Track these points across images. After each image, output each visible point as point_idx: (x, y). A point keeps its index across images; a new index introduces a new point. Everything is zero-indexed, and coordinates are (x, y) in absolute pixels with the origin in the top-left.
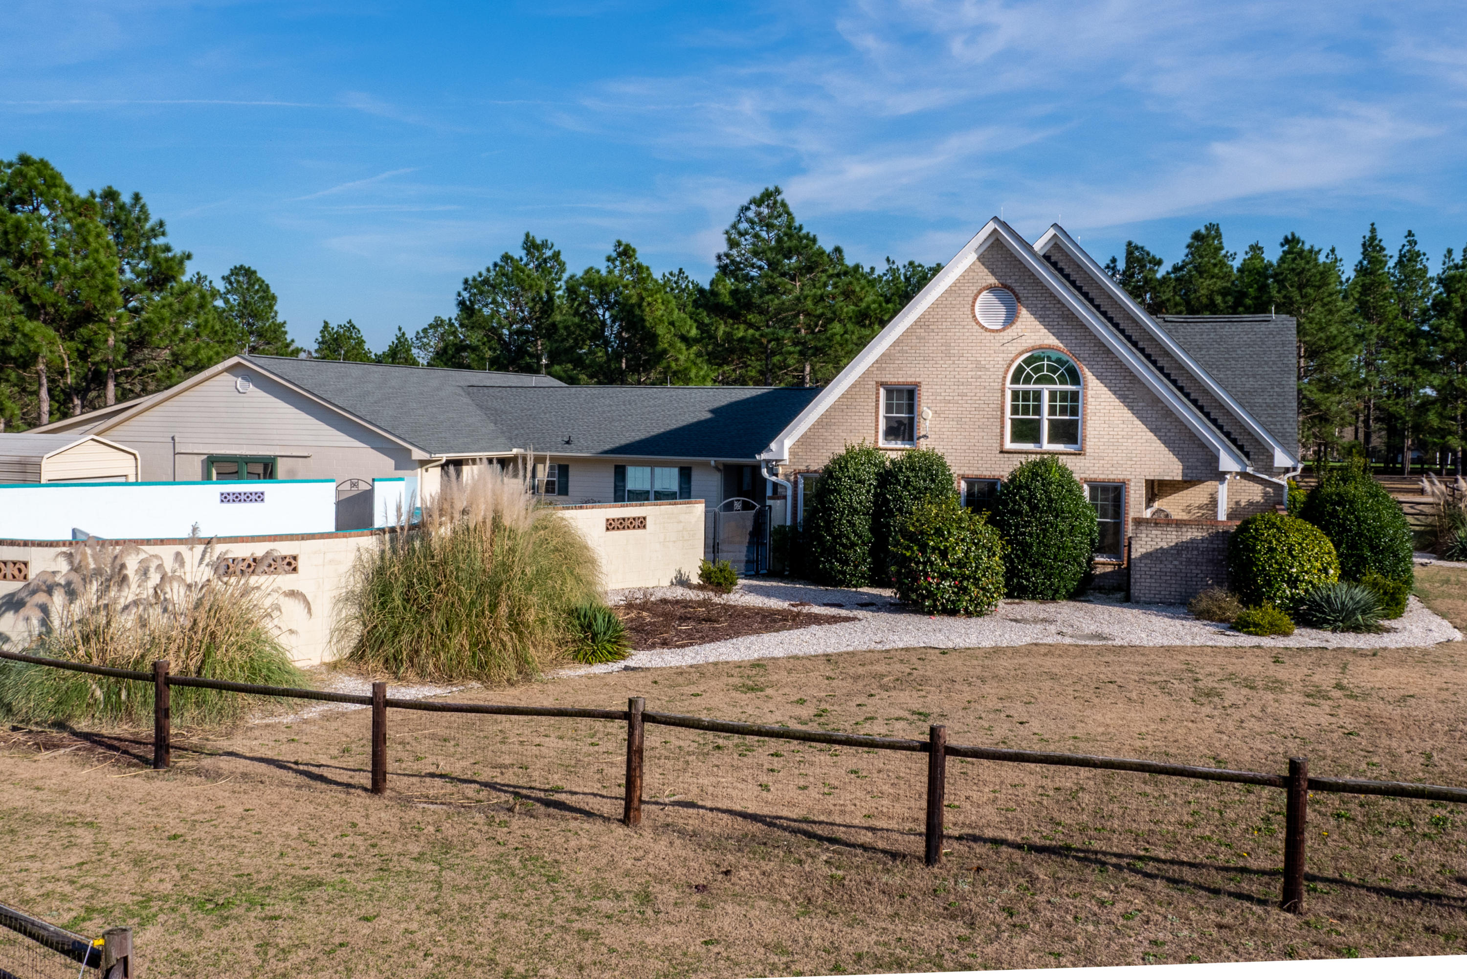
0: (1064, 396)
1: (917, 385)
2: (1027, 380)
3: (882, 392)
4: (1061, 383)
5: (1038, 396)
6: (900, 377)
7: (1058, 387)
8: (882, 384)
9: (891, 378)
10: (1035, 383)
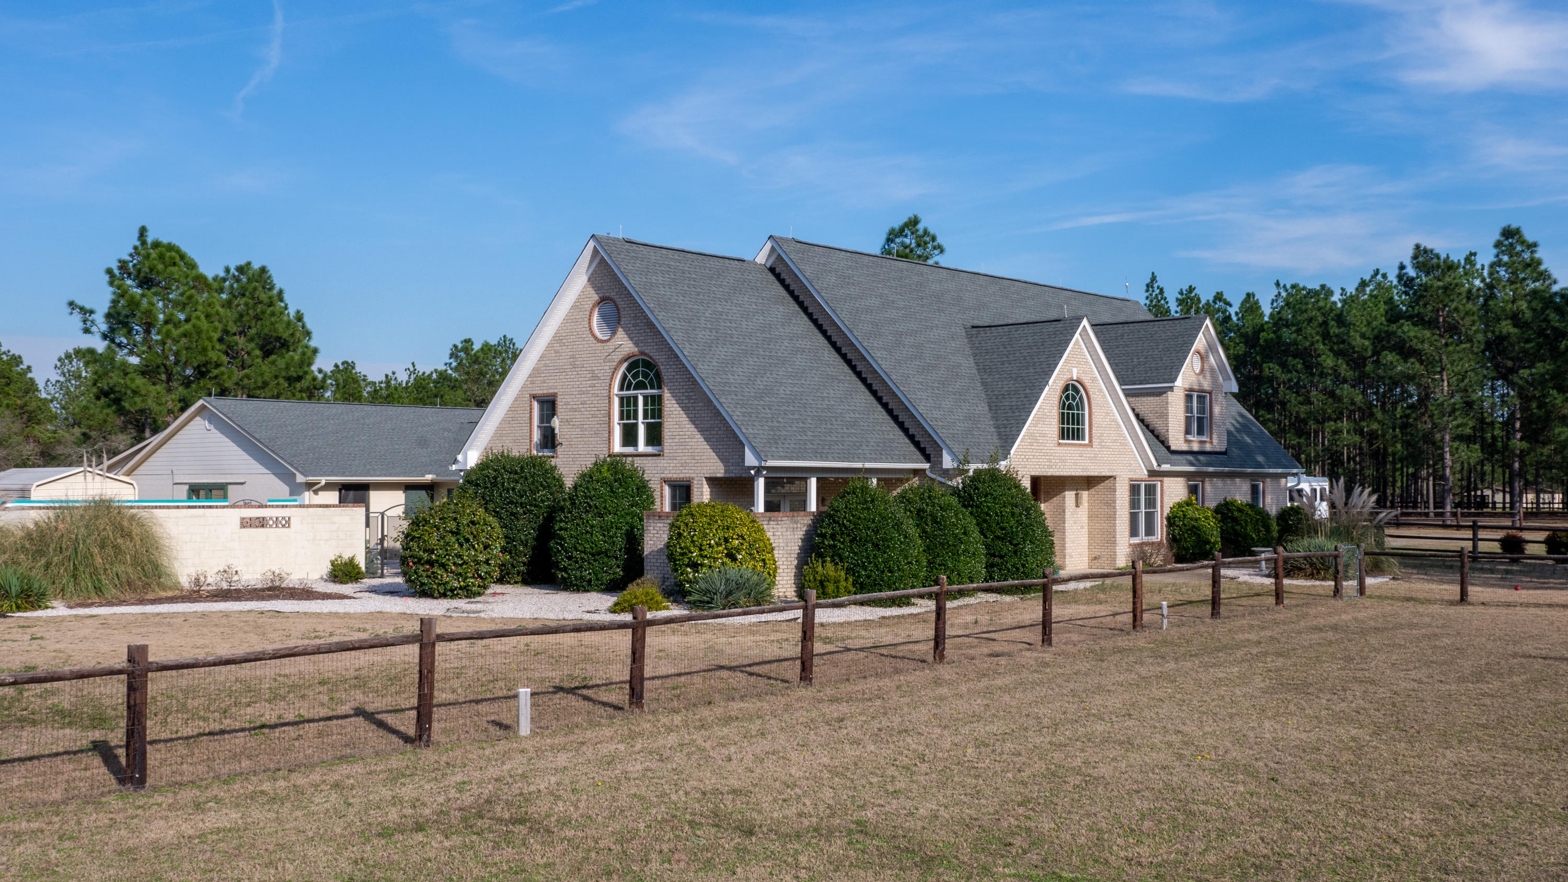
0: (653, 397)
1: (555, 395)
2: (628, 389)
3: (536, 405)
4: (652, 388)
5: (636, 398)
6: (543, 390)
7: (649, 391)
8: (534, 397)
9: (538, 392)
10: (634, 389)
